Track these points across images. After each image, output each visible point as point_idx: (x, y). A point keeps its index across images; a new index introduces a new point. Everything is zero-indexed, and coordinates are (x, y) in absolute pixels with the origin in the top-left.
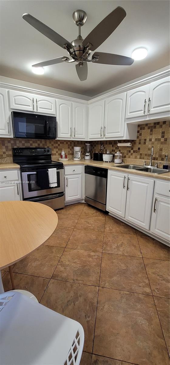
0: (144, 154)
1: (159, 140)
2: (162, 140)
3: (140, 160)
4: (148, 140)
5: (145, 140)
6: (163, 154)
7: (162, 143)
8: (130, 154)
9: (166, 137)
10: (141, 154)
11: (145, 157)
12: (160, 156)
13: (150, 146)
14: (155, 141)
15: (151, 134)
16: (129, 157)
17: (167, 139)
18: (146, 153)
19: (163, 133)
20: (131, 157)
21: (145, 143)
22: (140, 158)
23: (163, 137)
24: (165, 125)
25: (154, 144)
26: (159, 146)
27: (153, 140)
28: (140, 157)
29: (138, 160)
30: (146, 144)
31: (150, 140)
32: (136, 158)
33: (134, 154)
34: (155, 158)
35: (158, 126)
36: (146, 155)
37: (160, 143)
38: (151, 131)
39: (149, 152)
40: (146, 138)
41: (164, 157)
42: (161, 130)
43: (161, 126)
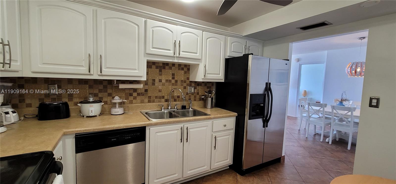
0: (153, 96)
1: (170, 81)
2: (173, 81)
3: (149, 104)
4: (157, 81)
5: (154, 80)
6: (175, 95)
7: (173, 85)
8: (131, 98)
9: (176, 79)
10: (150, 97)
11: (156, 100)
12: (173, 97)
13: (160, 87)
14: (166, 82)
15: (161, 75)
16: (131, 102)
17: (177, 80)
18: (156, 95)
19: (173, 75)
20: (133, 103)
21: (153, 84)
22: (149, 102)
23: (173, 78)
24: (174, 67)
25: (165, 85)
26: (170, 87)
27: (164, 81)
28: (149, 100)
29: (146, 104)
30: (156, 85)
31: (160, 81)
32: (142, 102)
33: (139, 98)
34: (167, 99)
35: (167, 67)
36: (156, 97)
37: (171, 84)
38: (160, 71)
39: (160, 94)
40: (154, 78)
41: (176, 98)
42: (171, 72)
43: (171, 68)
